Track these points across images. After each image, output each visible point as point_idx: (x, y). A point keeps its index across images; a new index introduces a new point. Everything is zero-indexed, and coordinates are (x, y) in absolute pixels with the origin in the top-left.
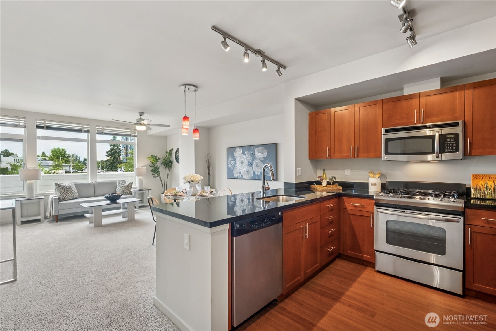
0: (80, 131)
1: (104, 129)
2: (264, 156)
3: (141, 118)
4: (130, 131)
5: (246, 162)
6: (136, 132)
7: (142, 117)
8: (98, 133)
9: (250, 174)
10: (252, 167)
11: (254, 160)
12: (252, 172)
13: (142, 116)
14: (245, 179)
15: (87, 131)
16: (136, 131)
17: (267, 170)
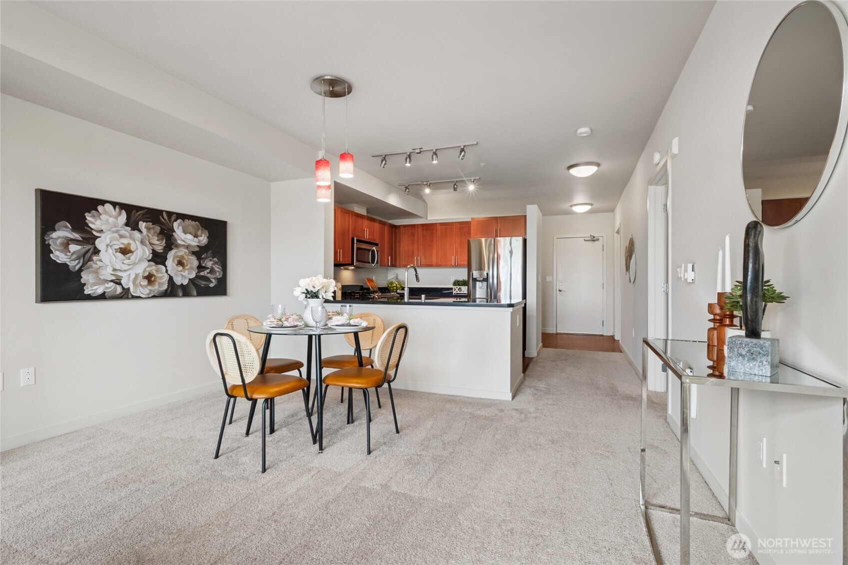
2: (199, 242)
9: (157, 283)
10: (166, 267)
11: (171, 249)
12: (166, 278)
14: (139, 297)
17: (208, 273)
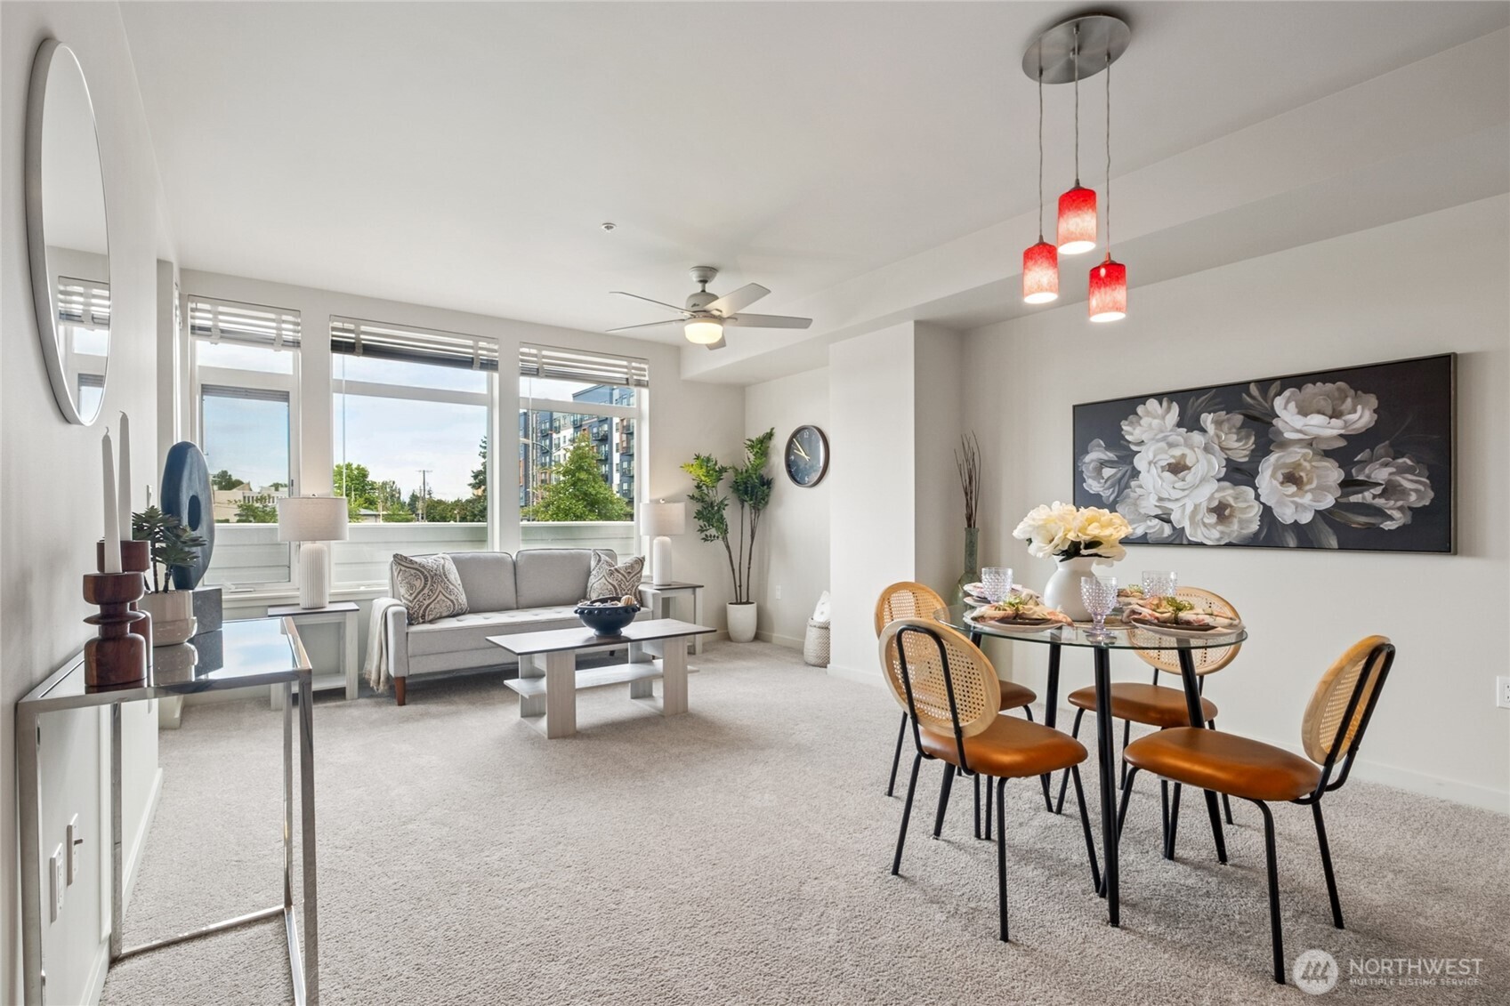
0: (466, 363)
1: (544, 357)
2: (1345, 427)
3: (703, 291)
4: (625, 363)
5: (1207, 466)
6: (644, 370)
7: (709, 288)
8: (526, 372)
9: (1235, 521)
10: (1256, 489)
11: (1268, 453)
12: (1256, 510)
13: (707, 285)
14: (1201, 545)
15: (490, 365)
16: (646, 366)
17: (1375, 497)
